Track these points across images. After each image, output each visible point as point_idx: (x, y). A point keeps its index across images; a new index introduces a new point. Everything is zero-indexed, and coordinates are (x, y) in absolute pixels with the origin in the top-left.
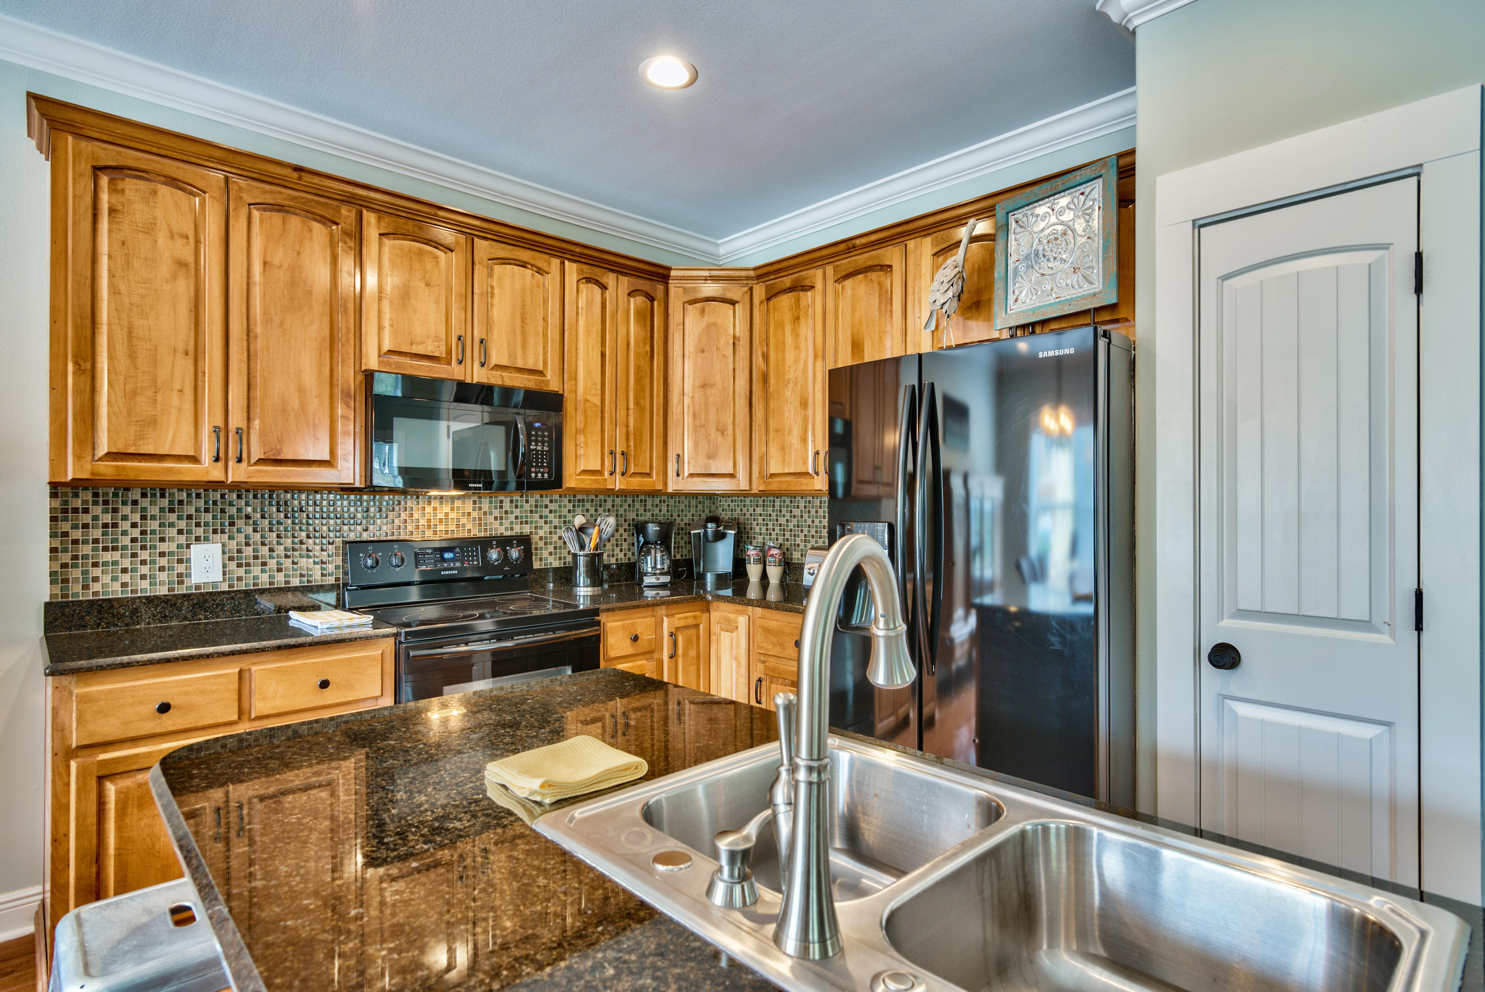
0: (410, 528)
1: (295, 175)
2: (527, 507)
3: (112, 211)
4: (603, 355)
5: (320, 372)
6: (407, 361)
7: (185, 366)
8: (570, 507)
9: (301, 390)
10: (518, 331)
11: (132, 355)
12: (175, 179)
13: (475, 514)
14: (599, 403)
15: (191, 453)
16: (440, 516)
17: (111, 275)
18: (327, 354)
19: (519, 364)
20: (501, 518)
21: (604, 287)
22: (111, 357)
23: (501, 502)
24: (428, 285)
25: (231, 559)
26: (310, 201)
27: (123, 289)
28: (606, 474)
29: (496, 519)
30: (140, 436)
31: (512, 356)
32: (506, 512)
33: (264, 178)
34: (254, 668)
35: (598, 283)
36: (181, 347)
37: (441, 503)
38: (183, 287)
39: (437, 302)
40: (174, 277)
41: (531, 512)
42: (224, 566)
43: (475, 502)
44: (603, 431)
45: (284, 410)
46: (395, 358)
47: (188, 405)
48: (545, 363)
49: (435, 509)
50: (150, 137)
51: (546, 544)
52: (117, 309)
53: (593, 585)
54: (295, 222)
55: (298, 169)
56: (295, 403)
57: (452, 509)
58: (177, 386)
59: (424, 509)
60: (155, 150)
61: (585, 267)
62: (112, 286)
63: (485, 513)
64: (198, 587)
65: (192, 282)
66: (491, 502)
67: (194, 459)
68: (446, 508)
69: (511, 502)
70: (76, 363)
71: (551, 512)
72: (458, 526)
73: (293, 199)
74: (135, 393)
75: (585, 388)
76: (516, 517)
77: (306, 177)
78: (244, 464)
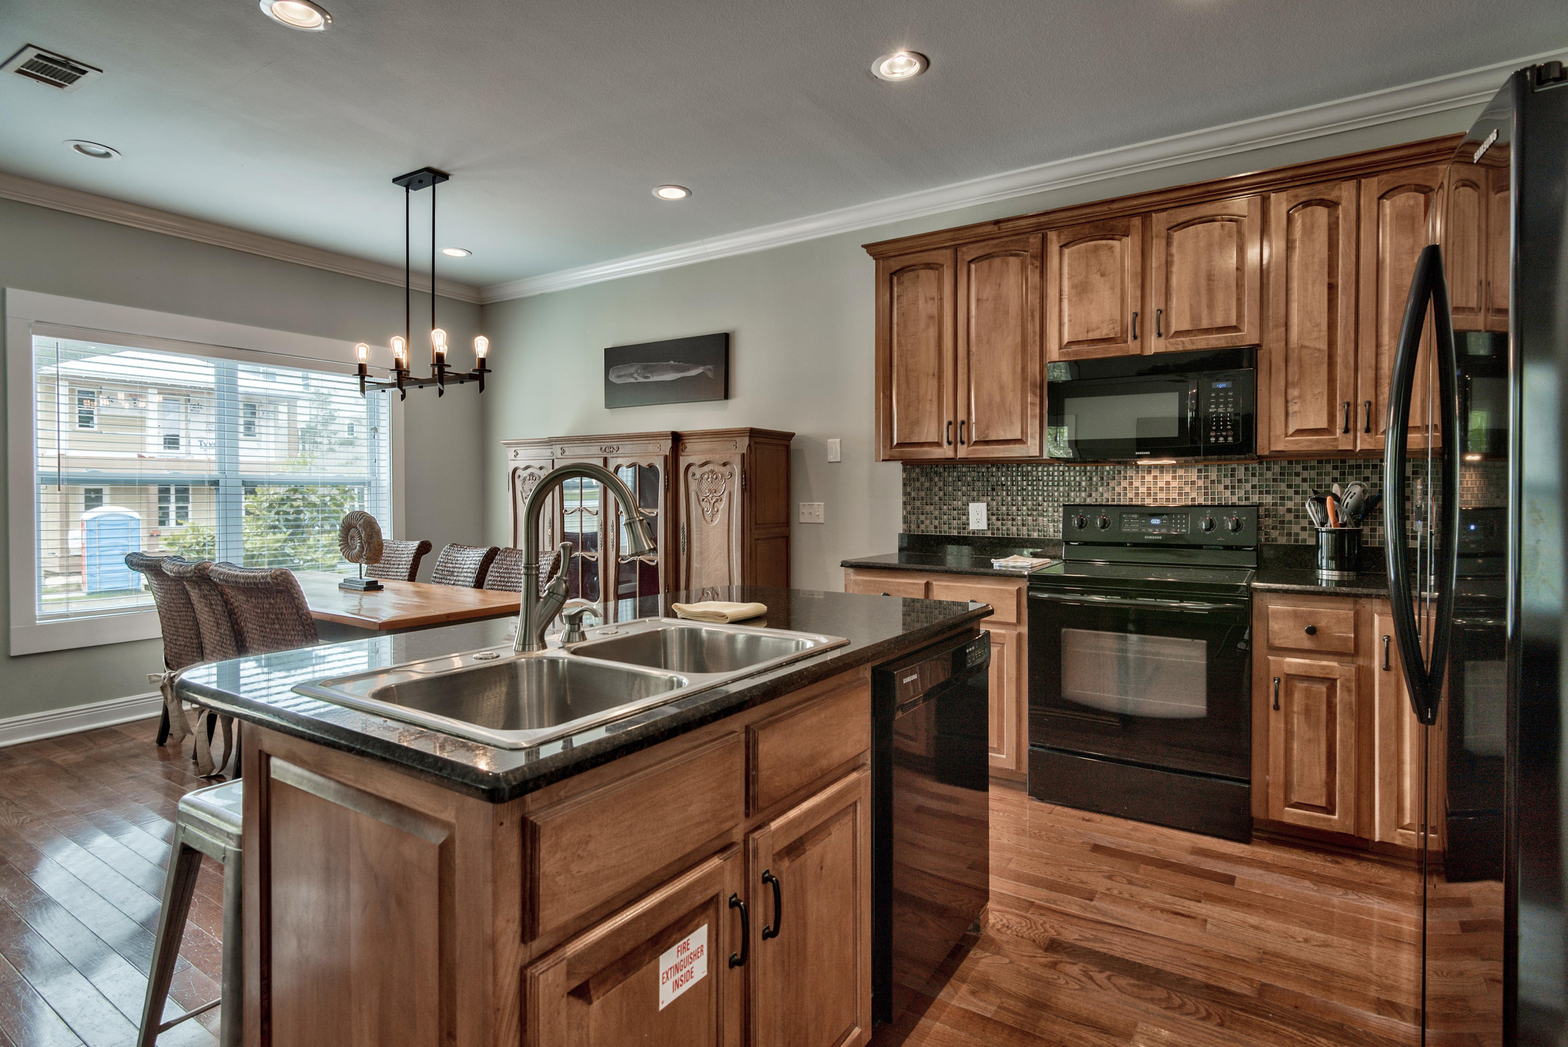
0: (1129, 495)
1: (996, 228)
2: (1269, 475)
3: (898, 297)
4: (1332, 287)
5: (1014, 372)
6: (1084, 347)
7: (933, 383)
9: (1002, 388)
10: (1203, 292)
11: (908, 383)
12: (928, 264)
13: (1201, 483)
14: (1324, 347)
15: (936, 440)
16: (1161, 484)
17: (898, 336)
18: (1019, 356)
19: (1205, 324)
20: (1233, 487)
21: (1332, 205)
22: (898, 386)
23: (1233, 470)
24: (1102, 275)
25: (993, 514)
26: (1007, 242)
27: (903, 342)
28: (1339, 432)
29: (1226, 487)
30: (911, 432)
31: (1195, 318)
32: (1240, 481)
33: (978, 239)
34: (934, 583)
35: (1322, 202)
36: (931, 373)
37: (1162, 472)
38: (932, 332)
39: (1112, 288)
40: (927, 327)
41: (1275, 480)
42: (988, 520)
43: (1200, 471)
44: (1331, 380)
45: (990, 404)
46: (1075, 348)
47: (935, 409)
48: (1240, 316)
49: (1155, 477)
50: (914, 243)
51: (1297, 517)
52: (900, 356)
54: (997, 262)
55: (997, 222)
56: (997, 398)
57: (1174, 478)
58: (929, 397)
59: (1143, 478)
60: (919, 249)
61: (1292, 192)
62: (898, 341)
63: (1213, 482)
64: (974, 533)
65: (936, 327)
66: (1219, 470)
67: (938, 444)
68: (1168, 477)
69: (1246, 469)
70: (884, 392)
71: (1304, 480)
72: (1180, 494)
73: (995, 246)
74: (909, 405)
75: (1301, 333)
76: (1254, 487)
77: (1003, 226)
78: (965, 446)
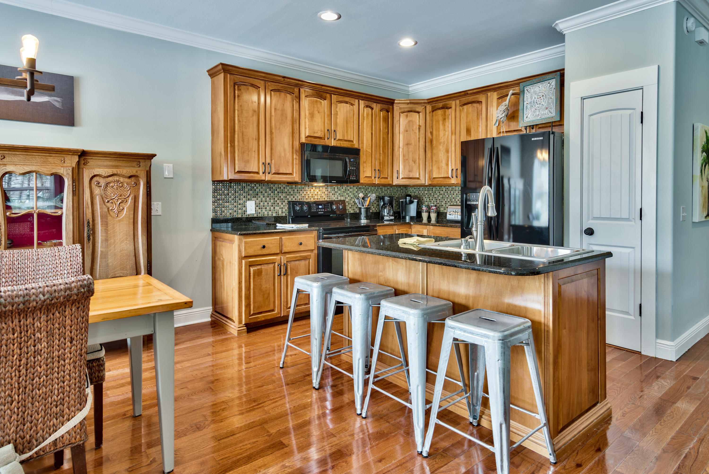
0: (307, 197)
1: (283, 79)
2: (342, 190)
3: (238, 96)
4: (372, 134)
5: (289, 144)
6: (313, 139)
7: (256, 143)
8: (356, 190)
9: (284, 150)
10: (345, 127)
11: (243, 141)
12: (253, 84)
13: (326, 193)
14: (370, 152)
15: (257, 171)
16: (316, 193)
17: (238, 116)
18: (291, 138)
19: (346, 139)
20: (334, 194)
21: (372, 109)
22: (238, 141)
23: (334, 188)
24: (319, 112)
25: (257, 206)
26: (287, 87)
27: (241, 120)
28: (373, 178)
29: (333, 194)
30: (245, 166)
31: (343, 136)
32: (336, 192)
33: (274, 81)
34: (283, 237)
35: (370, 107)
36: (254, 138)
37: (316, 188)
38: (255, 118)
39: (321, 118)
40: (253, 115)
41: (344, 192)
42: (256, 208)
43: (326, 188)
44: (372, 162)
45: (280, 157)
46: (309, 139)
47: (256, 156)
48: (354, 138)
49: (314, 190)
50: (247, 72)
51: (349, 204)
52: (239, 127)
53: (367, 219)
54: (283, 94)
55: (284, 77)
56: (283, 154)
57: (319, 191)
58: (254, 150)
59: (311, 190)
60: (247, 76)
61: (366, 102)
62: (238, 119)
63: (329, 192)
64: (249, 215)
65: (257, 116)
66: (331, 188)
67: (258, 173)
68: (317, 190)
69: (338, 188)
70: (230, 144)
71: (350, 192)
72: (321, 197)
73: (282, 87)
74: (244, 153)
75: (366, 146)
76: (339, 194)
77: (286, 79)
78: (270, 174)
